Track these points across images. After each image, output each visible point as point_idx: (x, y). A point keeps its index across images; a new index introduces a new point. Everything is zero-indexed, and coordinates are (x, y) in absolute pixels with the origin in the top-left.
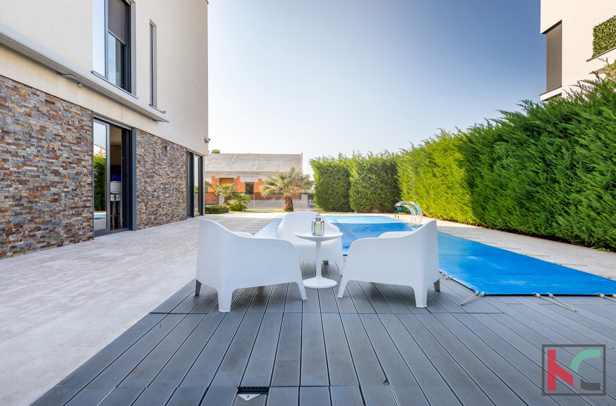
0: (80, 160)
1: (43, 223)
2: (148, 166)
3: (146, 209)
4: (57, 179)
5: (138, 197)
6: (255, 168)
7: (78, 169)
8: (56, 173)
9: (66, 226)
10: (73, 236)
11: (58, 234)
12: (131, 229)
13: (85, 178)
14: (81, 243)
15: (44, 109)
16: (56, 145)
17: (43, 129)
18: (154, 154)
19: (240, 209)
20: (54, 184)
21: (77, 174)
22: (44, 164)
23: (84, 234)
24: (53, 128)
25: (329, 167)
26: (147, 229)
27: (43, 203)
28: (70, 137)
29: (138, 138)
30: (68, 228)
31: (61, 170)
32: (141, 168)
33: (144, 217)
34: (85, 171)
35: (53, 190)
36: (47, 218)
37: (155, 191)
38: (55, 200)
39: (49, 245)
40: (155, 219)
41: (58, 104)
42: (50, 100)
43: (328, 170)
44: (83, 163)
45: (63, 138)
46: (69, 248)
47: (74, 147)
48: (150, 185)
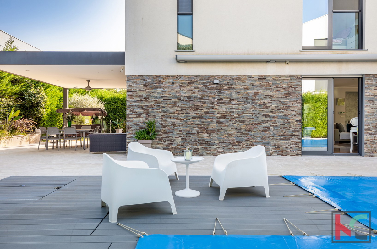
1: (256, 142)
4: (267, 119)
7: (285, 112)
8: (267, 116)
10: (281, 151)
12: (362, 155)
13: (292, 117)
14: (289, 157)
15: (257, 83)
16: (267, 101)
17: (256, 94)
20: (264, 122)
21: (285, 115)
22: (257, 112)
23: (292, 151)
27: (256, 132)
30: (276, 146)
31: (270, 114)
35: (264, 125)
36: (259, 139)
38: (266, 131)
41: (269, 79)
42: (262, 78)
46: (277, 158)
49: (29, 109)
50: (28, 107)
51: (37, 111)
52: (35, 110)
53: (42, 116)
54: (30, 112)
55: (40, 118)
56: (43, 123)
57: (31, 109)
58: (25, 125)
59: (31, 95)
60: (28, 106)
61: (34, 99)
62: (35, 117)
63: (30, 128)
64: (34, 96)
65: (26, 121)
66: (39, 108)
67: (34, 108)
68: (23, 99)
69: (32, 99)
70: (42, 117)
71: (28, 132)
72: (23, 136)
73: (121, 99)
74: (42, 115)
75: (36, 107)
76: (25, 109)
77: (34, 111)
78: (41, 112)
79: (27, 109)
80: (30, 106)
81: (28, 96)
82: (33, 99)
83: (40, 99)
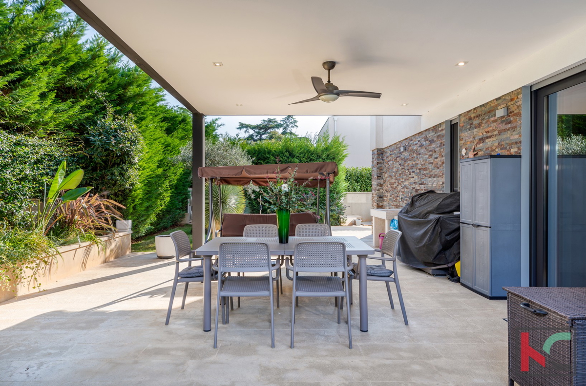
49: (101, 170)
50: (98, 166)
51: (121, 174)
52: (116, 171)
53: (131, 188)
54: (103, 177)
55: (127, 191)
56: (133, 205)
57: (105, 169)
58: (92, 211)
59: (107, 132)
60: (99, 161)
61: (115, 143)
62: (116, 189)
63: (106, 220)
64: (115, 136)
65: (96, 200)
66: (125, 168)
67: (113, 166)
68: (88, 142)
69: (109, 144)
70: (130, 191)
71: (100, 231)
72: (90, 245)
73: (275, 151)
74: (132, 184)
75: (118, 165)
76: (90, 168)
77: (113, 174)
78: (129, 177)
79: (94, 169)
80: (103, 161)
81: (100, 135)
82: (113, 142)
83: (128, 144)
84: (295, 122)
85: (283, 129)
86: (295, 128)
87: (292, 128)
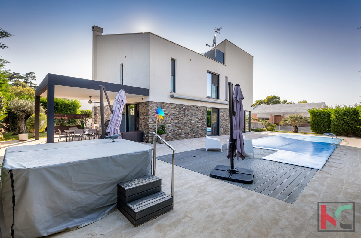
0: (203, 119)
1: (195, 132)
2: (224, 118)
3: (223, 130)
4: (198, 123)
5: (220, 126)
6: (293, 110)
7: (203, 121)
8: (198, 122)
9: (200, 133)
10: (202, 136)
11: (198, 135)
12: (218, 135)
13: (205, 123)
14: (203, 137)
15: (195, 109)
16: (198, 116)
17: (195, 113)
18: (227, 114)
19: (272, 130)
20: (197, 124)
21: (203, 122)
22: (195, 120)
23: (204, 135)
24: (197, 112)
25: (318, 112)
26: (224, 135)
27: (195, 129)
28: (201, 114)
29: (220, 110)
30: (200, 134)
31: (199, 121)
32: (222, 119)
33: (223, 132)
34: (205, 121)
35: (197, 126)
36: (196, 131)
37: (227, 125)
38: (197, 128)
39: (196, 137)
40: (227, 133)
41: (198, 107)
42: (197, 107)
43: (318, 114)
44: (204, 119)
45: (199, 114)
46: (200, 138)
47: (202, 116)
48: (225, 123)
84: (35, 77)
85: (25, 80)
86: (34, 80)
87: (32, 80)
